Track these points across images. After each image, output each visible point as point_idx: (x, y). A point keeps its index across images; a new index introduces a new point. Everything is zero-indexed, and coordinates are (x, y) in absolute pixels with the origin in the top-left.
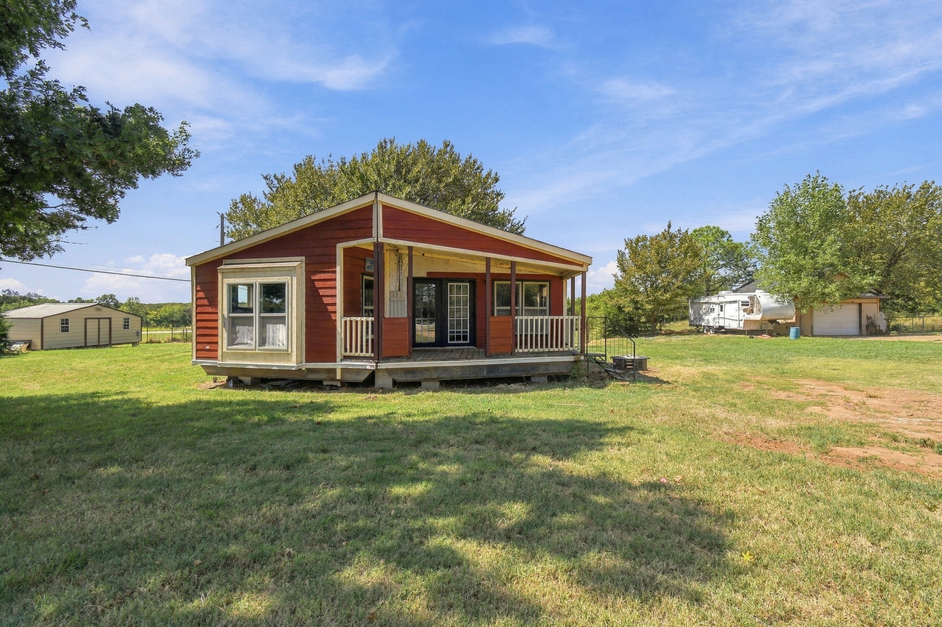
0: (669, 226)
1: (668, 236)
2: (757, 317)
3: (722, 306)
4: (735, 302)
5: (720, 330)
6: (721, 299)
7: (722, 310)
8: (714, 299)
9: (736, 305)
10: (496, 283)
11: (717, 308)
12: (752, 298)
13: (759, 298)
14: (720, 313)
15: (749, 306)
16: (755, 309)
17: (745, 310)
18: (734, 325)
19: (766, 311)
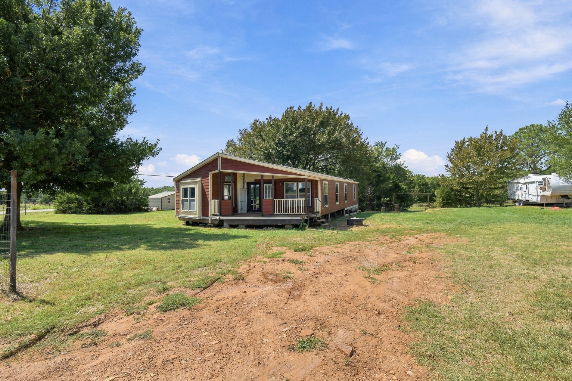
0: (486, 130)
1: (485, 137)
2: (548, 193)
3: (527, 185)
4: (534, 182)
5: (528, 203)
6: (527, 180)
7: (527, 189)
8: (522, 180)
9: (534, 185)
10: (285, 183)
11: (524, 187)
12: (544, 179)
13: (549, 179)
14: (526, 190)
15: (543, 185)
16: (547, 188)
17: (541, 189)
18: (534, 199)
19: (554, 190)
